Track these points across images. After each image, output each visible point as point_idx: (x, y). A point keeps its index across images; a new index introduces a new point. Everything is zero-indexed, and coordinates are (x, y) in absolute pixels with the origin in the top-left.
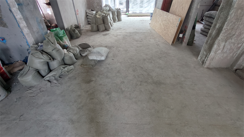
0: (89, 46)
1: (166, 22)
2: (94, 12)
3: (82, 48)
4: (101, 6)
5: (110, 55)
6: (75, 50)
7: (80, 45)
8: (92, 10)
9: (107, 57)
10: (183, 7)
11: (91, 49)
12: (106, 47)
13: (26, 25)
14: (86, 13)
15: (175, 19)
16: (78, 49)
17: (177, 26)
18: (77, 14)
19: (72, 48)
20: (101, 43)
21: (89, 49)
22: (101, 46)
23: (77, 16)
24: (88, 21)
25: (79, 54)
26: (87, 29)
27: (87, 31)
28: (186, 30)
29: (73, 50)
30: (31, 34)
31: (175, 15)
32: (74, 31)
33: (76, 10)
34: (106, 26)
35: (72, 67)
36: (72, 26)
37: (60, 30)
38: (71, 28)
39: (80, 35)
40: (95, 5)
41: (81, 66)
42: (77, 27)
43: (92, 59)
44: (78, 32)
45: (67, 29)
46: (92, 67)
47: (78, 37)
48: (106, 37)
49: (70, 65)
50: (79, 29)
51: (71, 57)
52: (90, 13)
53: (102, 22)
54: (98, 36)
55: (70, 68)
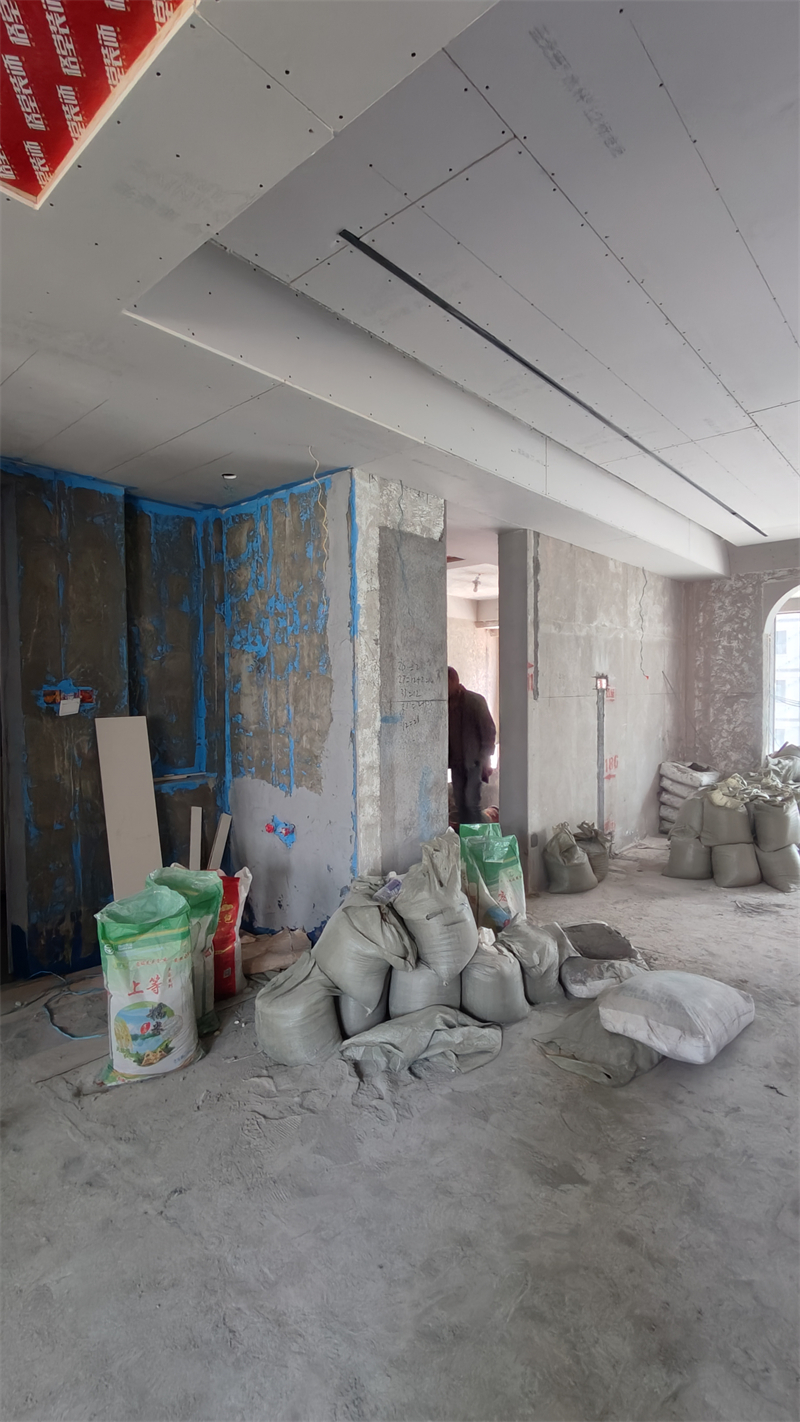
0: (624, 951)
2: (706, 778)
3: (579, 949)
4: (756, 752)
5: (758, 1049)
6: (539, 947)
7: (573, 930)
8: (695, 767)
9: (727, 1052)
11: (632, 967)
12: (740, 984)
13: (378, 794)
14: (661, 777)
16: (552, 947)
18: (609, 777)
19: (526, 935)
20: (712, 954)
21: (623, 965)
22: (707, 971)
23: (606, 784)
24: (662, 819)
25: (555, 975)
26: (642, 854)
27: (644, 866)
29: (529, 944)
30: (379, 829)
32: (568, 851)
33: (607, 756)
34: (771, 859)
35: (492, 1035)
36: (563, 826)
37: (499, 833)
38: (556, 837)
39: (593, 878)
40: (720, 742)
41: (544, 1053)
42: (590, 837)
43: (618, 1028)
44: (586, 859)
45: (535, 836)
46: (605, 1080)
47: (578, 889)
48: (755, 922)
49: (484, 1022)
50: (594, 849)
51: (502, 979)
52: (680, 780)
53: (743, 833)
54: (705, 906)
55: (479, 1038)
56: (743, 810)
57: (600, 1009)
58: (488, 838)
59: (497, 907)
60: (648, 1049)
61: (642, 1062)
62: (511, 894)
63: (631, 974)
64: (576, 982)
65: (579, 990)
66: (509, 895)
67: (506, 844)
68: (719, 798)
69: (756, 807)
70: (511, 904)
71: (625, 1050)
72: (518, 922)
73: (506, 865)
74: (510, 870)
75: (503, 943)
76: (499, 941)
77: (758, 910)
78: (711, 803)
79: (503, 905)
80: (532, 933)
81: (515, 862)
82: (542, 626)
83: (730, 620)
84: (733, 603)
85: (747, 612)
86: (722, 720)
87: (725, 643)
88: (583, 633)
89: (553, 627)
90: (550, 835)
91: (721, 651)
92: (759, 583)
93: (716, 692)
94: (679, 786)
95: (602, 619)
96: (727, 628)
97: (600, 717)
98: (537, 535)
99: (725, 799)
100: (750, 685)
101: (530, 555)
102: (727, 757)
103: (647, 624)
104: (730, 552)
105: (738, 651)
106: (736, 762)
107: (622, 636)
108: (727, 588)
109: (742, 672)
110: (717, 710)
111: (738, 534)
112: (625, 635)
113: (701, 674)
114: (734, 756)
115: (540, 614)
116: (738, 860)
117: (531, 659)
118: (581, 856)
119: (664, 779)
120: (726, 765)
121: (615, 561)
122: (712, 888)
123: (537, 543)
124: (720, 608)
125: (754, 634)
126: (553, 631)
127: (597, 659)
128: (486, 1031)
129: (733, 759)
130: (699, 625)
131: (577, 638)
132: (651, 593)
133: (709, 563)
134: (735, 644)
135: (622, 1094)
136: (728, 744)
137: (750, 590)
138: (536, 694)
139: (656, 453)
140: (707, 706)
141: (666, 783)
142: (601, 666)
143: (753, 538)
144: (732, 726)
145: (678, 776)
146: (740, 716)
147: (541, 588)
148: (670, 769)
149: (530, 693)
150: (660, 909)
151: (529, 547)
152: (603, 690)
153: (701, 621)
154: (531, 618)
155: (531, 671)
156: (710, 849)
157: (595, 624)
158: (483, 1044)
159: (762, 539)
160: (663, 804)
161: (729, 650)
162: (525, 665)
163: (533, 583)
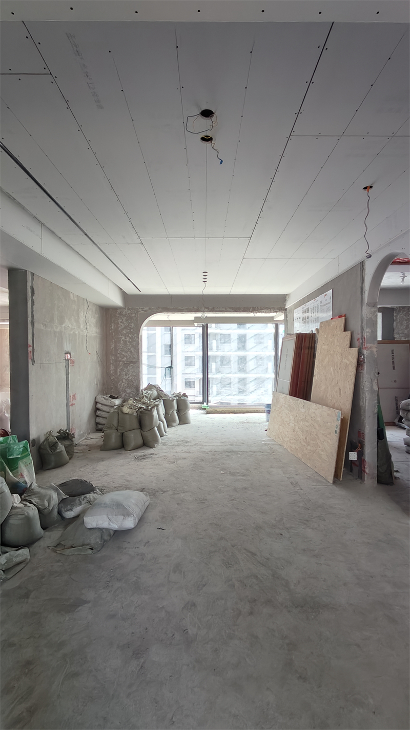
0: (91, 489)
1: (307, 424)
2: (117, 402)
3: (66, 494)
4: (137, 387)
5: (153, 515)
6: (47, 497)
7: (63, 486)
8: (112, 397)
9: (141, 520)
10: (340, 389)
11: (95, 495)
12: (142, 490)
14: (96, 403)
15: (328, 415)
16: (55, 496)
17: (336, 432)
18: (72, 405)
19: (38, 493)
20: (128, 481)
21: (91, 496)
22: (127, 488)
23: (71, 409)
24: (97, 424)
25: (56, 510)
26: (89, 442)
27: (91, 448)
28: (363, 442)
29: (42, 497)
31: (327, 405)
32: (54, 446)
33: (71, 394)
34: (147, 434)
35: (24, 553)
36: (50, 433)
37: (17, 441)
38: (46, 439)
39: (67, 457)
40: (122, 385)
41: (55, 552)
42: (65, 436)
43: (94, 525)
44: (63, 448)
45: (34, 440)
46: (90, 552)
47: (60, 465)
48: (143, 463)
49: (18, 547)
50: (67, 443)
51: (28, 520)
52: (105, 404)
53: (135, 424)
54: (122, 461)
55: (17, 557)
56: (135, 414)
57: (84, 518)
58: (10, 444)
59: (18, 482)
60: (108, 530)
61: (106, 538)
62: (27, 473)
63: (95, 499)
64: (67, 511)
65: (69, 514)
66: (25, 474)
67: (21, 446)
68: (126, 410)
69: (141, 412)
70: (27, 479)
71: (98, 534)
72: (33, 487)
73: (22, 458)
74: (24, 460)
75: (26, 500)
76: (23, 500)
77: (144, 457)
78: (122, 412)
79: (21, 480)
80: (42, 491)
81: (28, 455)
82: (36, 325)
83: (125, 328)
84: (127, 320)
85: (133, 325)
86: (123, 374)
87: (124, 339)
88: (58, 330)
89: (42, 326)
90: (42, 440)
91: (122, 342)
92: (137, 312)
93: (120, 361)
94: (104, 407)
95: (67, 323)
96: (124, 332)
97: (67, 374)
98: (33, 274)
99: (129, 410)
100: (134, 358)
101: (29, 285)
102: (125, 391)
103: (88, 327)
104: (125, 296)
105: (129, 342)
106: (129, 393)
107: (77, 333)
108: (124, 313)
109: (131, 352)
110: (121, 369)
111: (130, 289)
112: (79, 333)
113: (113, 352)
114: (128, 391)
115: (35, 317)
116: (134, 437)
117: (30, 342)
118: (61, 447)
119: (98, 404)
120: (125, 395)
121: (73, 294)
122: (124, 452)
123: (33, 279)
124: (121, 322)
125: (136, 335)
126: (42, 328)
127: (65, 344)
128: (20, 551)
129: (128, 392)
130: (112, 329)
131: (55, 332)
132: (90, 312)
133: (116, 300)
134: (128, 339)
135: (99, 555)
136: (126, 385)
137: (134, 315)
138: (33, 361)
139: (99, 245)
140: (116, 368)
141: (99, 406)
142: (67, 348)
143: (136, 292)
144: (127, 377)
145: (105, 402)
146: (131, 372)
147: (35, 303)
148: (101, 399)
149: (30, 361)
150: (102, 466)
151: (28, 280)
152: (68, 360)
153: (113, 328)
154: (30, 319)
155: (30, 349)
156: (122, 434)
157: (64, 325)
158: (19, 559)
159: (139, 293)
160: (97, 416)
161: (125, 342)
162: (27, 346)
163: (30, 300)
